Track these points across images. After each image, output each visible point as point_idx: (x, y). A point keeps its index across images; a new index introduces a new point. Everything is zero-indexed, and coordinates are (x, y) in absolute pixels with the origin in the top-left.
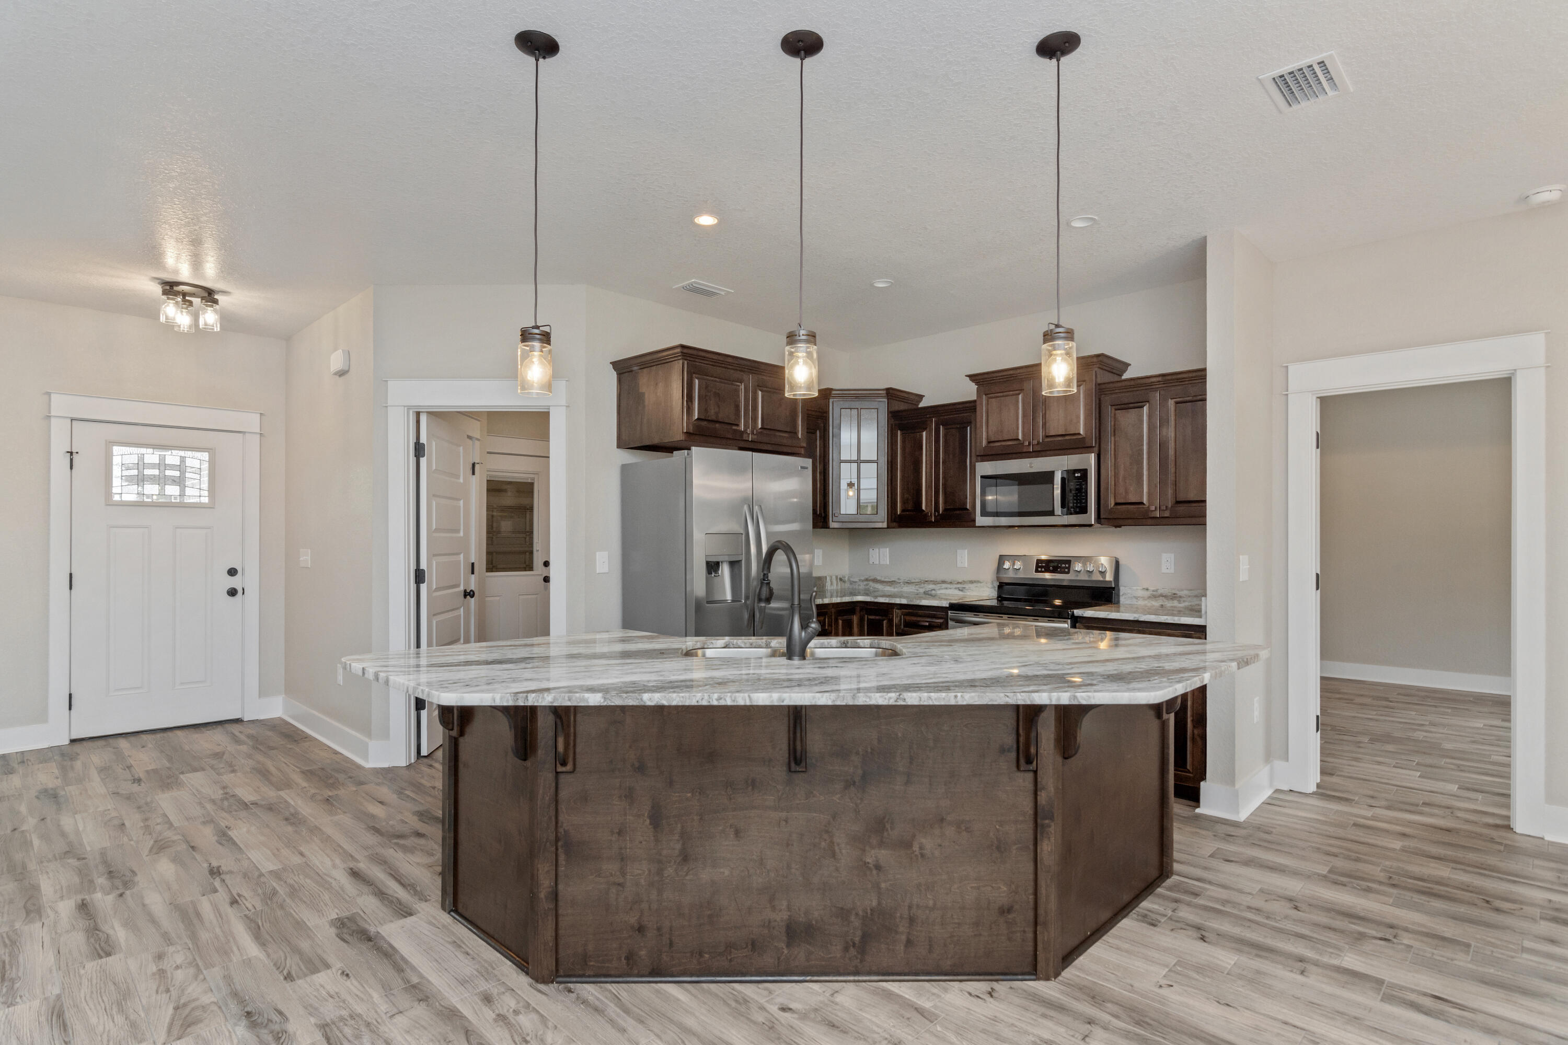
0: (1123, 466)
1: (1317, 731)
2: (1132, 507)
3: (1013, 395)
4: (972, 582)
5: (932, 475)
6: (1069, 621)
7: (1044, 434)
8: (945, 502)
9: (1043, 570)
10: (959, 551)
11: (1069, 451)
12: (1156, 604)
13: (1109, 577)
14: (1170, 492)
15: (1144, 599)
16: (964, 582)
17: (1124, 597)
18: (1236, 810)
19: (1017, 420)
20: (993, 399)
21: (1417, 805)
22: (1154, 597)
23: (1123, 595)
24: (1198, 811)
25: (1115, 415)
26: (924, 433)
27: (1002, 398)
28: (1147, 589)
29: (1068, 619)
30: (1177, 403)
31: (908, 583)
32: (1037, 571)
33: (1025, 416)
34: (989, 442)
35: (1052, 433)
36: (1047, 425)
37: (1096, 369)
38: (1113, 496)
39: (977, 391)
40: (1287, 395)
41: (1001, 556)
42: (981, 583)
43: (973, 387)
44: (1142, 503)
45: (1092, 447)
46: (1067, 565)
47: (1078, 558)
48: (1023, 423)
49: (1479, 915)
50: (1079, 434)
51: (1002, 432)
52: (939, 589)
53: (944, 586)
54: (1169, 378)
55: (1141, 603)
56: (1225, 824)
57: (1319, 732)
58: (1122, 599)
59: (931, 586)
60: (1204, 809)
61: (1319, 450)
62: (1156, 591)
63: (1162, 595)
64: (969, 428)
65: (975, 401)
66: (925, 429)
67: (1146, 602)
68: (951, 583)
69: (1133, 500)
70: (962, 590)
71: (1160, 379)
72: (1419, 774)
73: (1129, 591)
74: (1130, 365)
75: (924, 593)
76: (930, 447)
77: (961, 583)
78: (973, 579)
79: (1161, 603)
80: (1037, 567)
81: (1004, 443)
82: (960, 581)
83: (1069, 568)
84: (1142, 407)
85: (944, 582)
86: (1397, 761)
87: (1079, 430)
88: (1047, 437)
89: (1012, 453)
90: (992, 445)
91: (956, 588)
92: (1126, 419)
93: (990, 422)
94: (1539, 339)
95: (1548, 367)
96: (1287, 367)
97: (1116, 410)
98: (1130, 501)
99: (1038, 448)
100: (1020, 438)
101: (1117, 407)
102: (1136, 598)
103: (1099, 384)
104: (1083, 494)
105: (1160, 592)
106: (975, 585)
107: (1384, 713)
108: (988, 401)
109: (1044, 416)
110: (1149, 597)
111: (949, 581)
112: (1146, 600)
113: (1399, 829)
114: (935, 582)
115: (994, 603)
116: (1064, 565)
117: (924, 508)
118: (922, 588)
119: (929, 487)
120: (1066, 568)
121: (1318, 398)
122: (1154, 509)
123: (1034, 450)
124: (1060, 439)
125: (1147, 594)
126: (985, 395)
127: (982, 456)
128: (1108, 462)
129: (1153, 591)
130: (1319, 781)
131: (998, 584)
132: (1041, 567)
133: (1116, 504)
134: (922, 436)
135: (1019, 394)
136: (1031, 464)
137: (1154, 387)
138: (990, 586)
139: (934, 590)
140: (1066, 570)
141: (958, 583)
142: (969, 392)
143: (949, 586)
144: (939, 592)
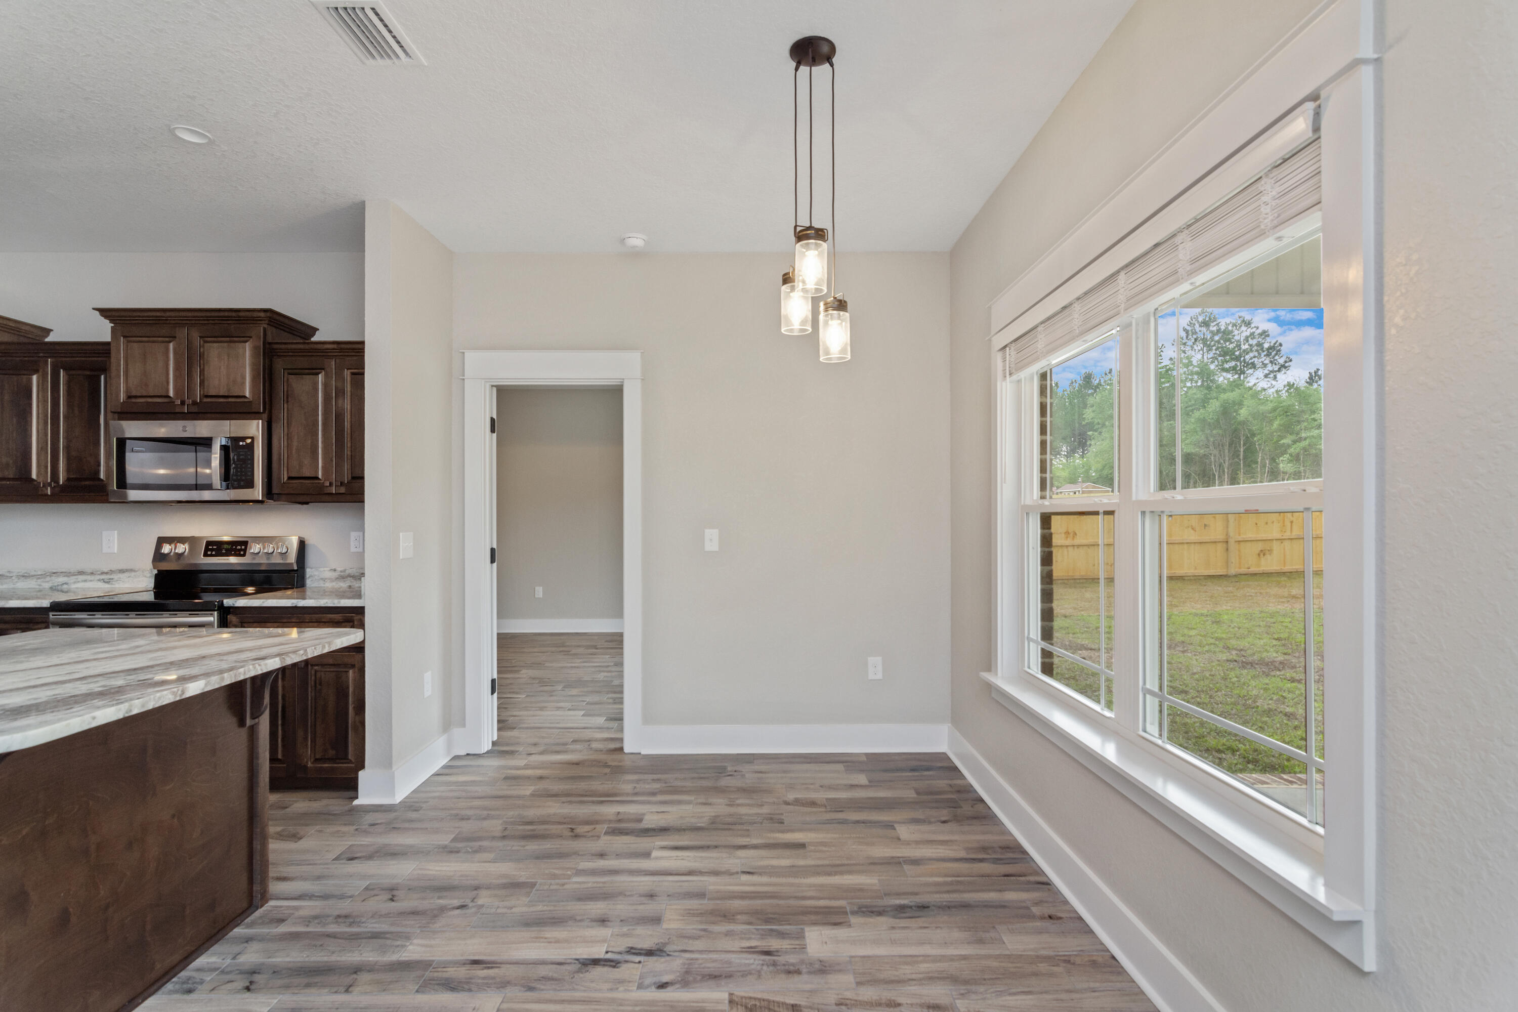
0: (296, 437)
1: (493, 693)
2: (309, 481)
3: (163, 342)
4: (122, 571)
5: (46, 435)
6: (216, 613)
7: (202, 393)
8: (68, 470)
9: (214, 553)
10: (105, 533)
11: (234, 416)
12: (344, 585)
13: (292, 558)
14: (346, 467)
15: (331, 580)
16: (112, 572)
17: (310, 580)
18: (392, 792)
19: (168, 374)
20: (136, 344)
21: (566, 744)
22: (342, 578)
23: (309, 578)
24: (356, 802)
25: (288, 380)
26: (35, 378)
27: (147, 344)
28: (335, 570)
29: (215, 610)
30: (353, 374)
31: (25, 577)
32: (206, 555)
33: (177, 368)
34: (129, 397)
35: (212, 393)
36: (206, 383)
37: (266, 326)
38: (285, 469)
39: (112, 332)
40: (464, 379)
41: (159, 538)
42: (134, 571)
43: (107, 325)
44: (317, 478)
45: (259, 413)
46: (243, 547)
47: (258, 539)
48: (175, 377)
49: (559, 846)
50: (245, 397)
51: (146, 385)
52: (75, 583)
53: (81, 578)
54: (343, 346)
55: (329, 585)
56: (377, 811)
57: (495, 695)
58: (309, 582)
59: (62, 579)
60: (363, 799)
61: (495, 435)
62: (344, 571)
63: (350, 576)
64: (102, 377)
65: (108, 344)
66: (36, 371)
67: (334, 584)
68: (92, 573)
69: (308, 474)
70: (108, 582)
71: (335, 346)
72: (582, 713)
73: (316, 573)
74: (318, 329)
75: (51, 588)
76: (44, 397)
77: (107, 573)
78: (124, 567)
79: (349, 584)
80: (207, 549)
81: (150, 400)
82: (106, 571)
83: (245, 551)
84: (318, 374)
85: (81, 573)
86: (573, 704)
87: (244, 391)
88: (207, 396)
89: (162, 413)
90: (134, 400)
91: (99, 580)
92: (300, 385)
93: (131, 372)
94: (635, 357)
95: (642, 379)
96: (464, 353)
97: (289, 374)
98: (304, 476)
99: (194, 409)
100: (171, 394)
101: (290, 371)
102: (324, 580)
103: (270, 343)
104: (249, 466)
105: (347, 572)
106: (127, 574)
107: (584, 660)
108: (127, 346)
109: (202, 372)
110: (337, 579)
111: (90, 571)
112: (333, 581)
113: (539, 772)
114: (68, 574)
115: (149, 597)
116: (239, 547)
117: (34, 476)
118: (48, 582)
119: (42, 449)
120: (241, 550)
121: (492, 386)
122: (328, 485)
123: (190, 411)
124: (222, 400)
125: (335, 575)
126: (124, 337)
127: (118, 413)
128: (279, 432)
129: (341, 572)
130: (495, 738)
131: (156, 572)
132: (212, 550)
133: (290, 478)
134: (30, 382)
135: (170, 342)
136: (184, 427)
137: (329, 354)
138: (149, 575)
139: (66, 584)
140: (242, 553)
141: (103, 573)
142: (101, 331)
143: (89, 577)
144: (73, 586)
